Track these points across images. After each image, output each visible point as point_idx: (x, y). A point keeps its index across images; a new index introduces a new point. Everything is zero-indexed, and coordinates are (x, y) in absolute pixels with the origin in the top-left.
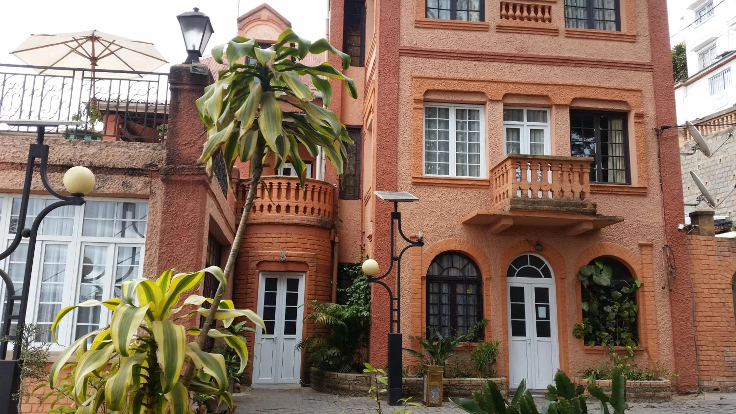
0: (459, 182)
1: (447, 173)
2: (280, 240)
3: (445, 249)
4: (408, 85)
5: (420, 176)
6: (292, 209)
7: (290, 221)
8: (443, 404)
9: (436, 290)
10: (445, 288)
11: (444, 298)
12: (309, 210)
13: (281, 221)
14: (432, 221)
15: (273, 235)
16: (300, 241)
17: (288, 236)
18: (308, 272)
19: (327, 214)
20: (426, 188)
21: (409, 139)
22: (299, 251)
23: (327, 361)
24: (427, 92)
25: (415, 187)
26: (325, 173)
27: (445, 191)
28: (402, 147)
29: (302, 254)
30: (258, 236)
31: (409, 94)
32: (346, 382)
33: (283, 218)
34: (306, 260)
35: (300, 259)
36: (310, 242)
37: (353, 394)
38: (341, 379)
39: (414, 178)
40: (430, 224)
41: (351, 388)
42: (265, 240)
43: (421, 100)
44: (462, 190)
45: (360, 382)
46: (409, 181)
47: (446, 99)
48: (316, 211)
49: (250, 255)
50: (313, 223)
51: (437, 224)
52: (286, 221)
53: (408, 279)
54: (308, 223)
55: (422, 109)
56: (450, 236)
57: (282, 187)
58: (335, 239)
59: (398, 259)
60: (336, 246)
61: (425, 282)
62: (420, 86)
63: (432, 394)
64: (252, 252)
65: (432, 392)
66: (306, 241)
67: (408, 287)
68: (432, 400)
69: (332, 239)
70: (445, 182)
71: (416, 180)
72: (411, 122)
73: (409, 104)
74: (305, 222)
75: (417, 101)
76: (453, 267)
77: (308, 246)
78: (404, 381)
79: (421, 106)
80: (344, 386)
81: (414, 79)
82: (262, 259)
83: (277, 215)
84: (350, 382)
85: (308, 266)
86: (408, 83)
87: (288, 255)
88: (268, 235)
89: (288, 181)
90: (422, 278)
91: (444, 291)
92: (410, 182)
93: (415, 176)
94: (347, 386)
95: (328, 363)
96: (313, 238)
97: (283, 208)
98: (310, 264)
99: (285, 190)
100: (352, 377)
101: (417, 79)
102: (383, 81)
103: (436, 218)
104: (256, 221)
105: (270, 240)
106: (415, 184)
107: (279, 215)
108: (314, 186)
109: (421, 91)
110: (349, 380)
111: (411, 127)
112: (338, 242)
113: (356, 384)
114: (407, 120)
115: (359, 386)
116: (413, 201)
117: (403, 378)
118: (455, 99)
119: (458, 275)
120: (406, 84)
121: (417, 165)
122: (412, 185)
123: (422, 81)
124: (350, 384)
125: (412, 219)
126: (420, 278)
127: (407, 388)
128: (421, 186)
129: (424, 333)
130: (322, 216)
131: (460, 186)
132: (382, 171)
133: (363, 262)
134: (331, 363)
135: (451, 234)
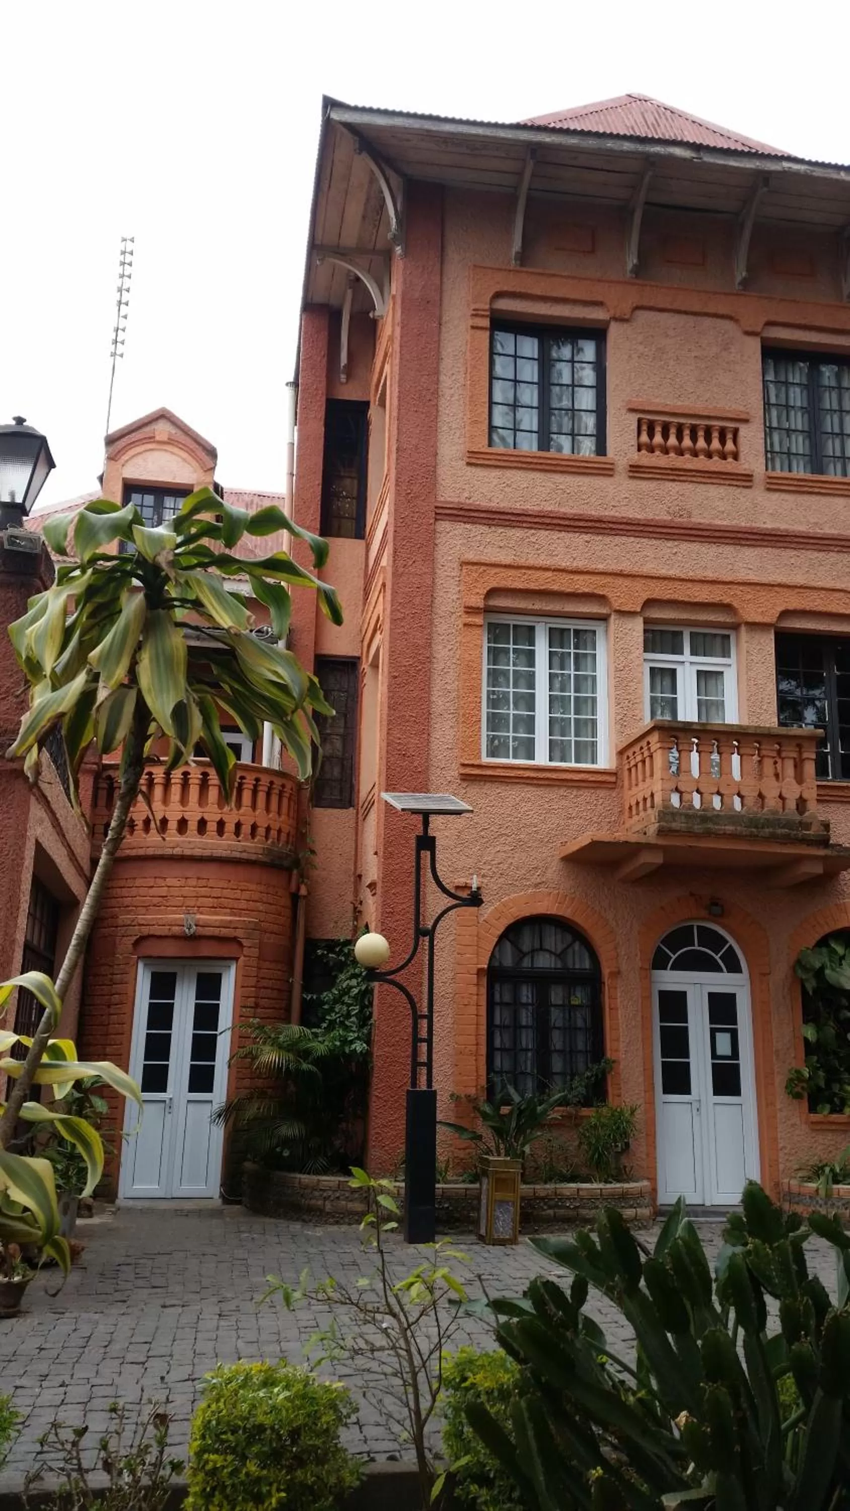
0: (555, 776)
1: (531, 755)
2: (186, 891)
3: (527, 912)
4: (453, 577)
5: (476, 762)
6: (212, 827)
7: (207, 853)
8: (519, 1239)
9: (507, 998)
10: (526, 994)
11: (524, 1015)
12: (246, 829)
13: (188, 852)
14: (499, 855)
15: (170, 881)
16: (226, 893)
17: (204, 882)
18: (242, 958)
19: (283, 836)
20: (488, 785)
21: (454, 686)
22: (225, 914)
23: (278, 1150)
24: (492, 593)
25: (465, 784)
26: (281, 754)
27: (529, 792)
28: (440, 702)
29: (231, 921)
30: (138, 882)
31: (455, 597)
32: (317, 1194)
33: (192, 846)
34: (239, 933)
35: (224, 932)
36: (246, 895)
37: (332, 1220)
38: (306, 1187)
39: (463, 765)
40: (497, 861)
41: (328, 1207)
42: (152, 892)
43: (478, 608)
44: (562, 792)
45: (347, 1194)
46: (454, 772)
47: (530, 607)
48: (261, 831)
49: (120, 922)
50: (254, 857)
51: (510, 860)
52: (197, 852)
53: (450, 975)
54: (244, 856)
55: (481, 626)
56: (536, 885)
57: (191, 781)
58: (298, 889)
59: (431, 933)
60: (302, 904)
61: (484, 981)
62: (477, 581)
63: (498, 1218)
64: (124, 918)
65: (498, 1213)
66: (238, 894)
67: (449, 991)
68: (497, 1231)
69: (293, 889)
70: (527, 774)
71: (467, 771)
72: (459, 652)
73: (454, 616)
74: (237, 855)
75: (470, 610)
76: (541, 949)
77: (243, 905)
78: (438, 1192)
79: (478, 620)
80: (313, 1202)
81: (465, 567)
82: (145, 931)
83: (179, 838)
84: (325, 1194)
85: (241, 945)
86: (453, 574)
87: (201, 923)
88: (160, 882)
89: (202, 769)
90: (480, 972)
91: (524, 1000)
92: (456, 774)
93: (466, 762)
94: (320, 1203)
95: (282, 1152)
96: (253, 887)
97: (193, 826)
98: (245, 943)
99: (197, 787)
100: (331, 1184)
101: (470, 567)
102: (401, 570)
103: (507, 848)
104: (133, 853)
105: (163, 891)
106: (465, 778)
107: (182, 839)
108: (257, 780)
109: (478, 591)
110: (324, 1191)
111: (458, 662)
112: (305, 897)
113: (338, 1198)
114: (450, 647)
115: (344, 1203)
116: (460, 814)
117: (437, 1186)
118: (548, 608)
119: (553, 966)
120: (448, 576)
121: (471, 740)
122: (459, 781)
123: (481, 570)
124: (325, 1199)
125: (458, 850)
126: (475, 972)
127: (446, 1205)
128: (477, 783)
129: (483, 1087)
130: (273, 842)
131: (558, 783)
132: (399, 750)
133: (358, 939)
134: (286, 1153)
135: (538, 881)
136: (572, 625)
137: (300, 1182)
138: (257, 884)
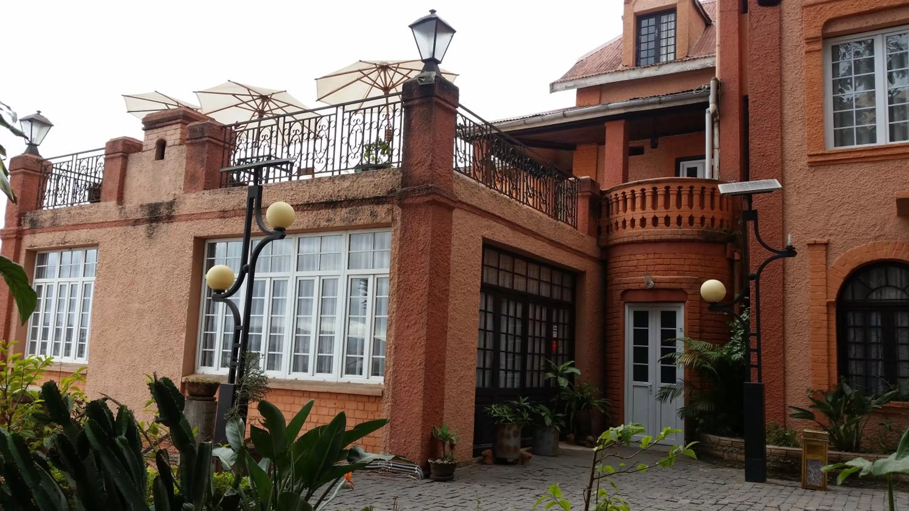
0: (888, 152)
1: (874, 140)
2: (648, 262)
3: (868, 258)
4: (797, 20)
5: (820, 152)
6: (661, 221)
7: (658, 237)
9: (859, 323)
10: (876, 319)
11: (874, 333)
12: (685, 220)
13: (646, 238)
14: (844, 218)
15: (639, 257)
16: (673, 261)
17: (657, 256)
18: (688, 302)
19: (725, 223)
20: (832, 167)
21: (801, 99)
22: (674, 275)
23: (697, 419)
24: (828, 23)
25: (813, 169)
26: (719, 167)
27: (866, 168)
28: (789, 113)
29: (677, 279)
30: (622, 258)
31: (798, 34)
32: (719, 448)
33: (649, 234)
34: (683, 286)
35: (673, 285)
36: (688, 262)
37: (729, 465)
38: (714, 443)
39: (810, 156)
40: (841, 222)
41: (726, 457)
42: (630, 263)
43: (817, 38)
44: (897, 163)
45: (737, 450)
46: (804, 161)
47: (864, 25)
48: (697, 220)
49: (614, 282)
50: (691, 237)
51: (852, 221)
52: (652, 237)
53: (806, 307)
54: (684, 237)
55: (820, 50)
56: (876, 238)
57: (646, 194)
58: (734, 256)
59: (756, 278)
60: (737, 266)
61: (833, 311)
62: (815, 17)
63: (810, 471)
64: (616, 280)
65: (810, 468)
66: (682, 262)
67: (806, 318)
68: (810, 480)
69: (728, 255)
70: (864, 154)
71: (813, 159)
72: (804, 73)
73: (799, 48)
74: (679, 237)
75: (810, 41)
76: (887, 285)
77: (686, 268)
79: (817, 46)
80: (717, 453)
81: (805, 10)
82: (626, 287)
83: (641, 230)
84: (724, 449)
85: (687, 294)
86: (796, 17)
87: (657, 281)
88: (633, 257)
89: (653, 186)
90: (828, 304)
91: (874, 323)
92: (805, 163)
93: (812, 153)
94: (721, 453)
95: (698, 421)
96: (693, 256)
97: (649, 221)
98: (689, 292)
99: (650, 197)
100: (726, 442)
101: (808, 9)
102: (755, 25)
103: (849, 212)
104: (621, 240)
105: (635, 263)
106: (812, 165)
107: (644, 230)
108: (692, 187)
109: (816, 24)
110: (724, 446)
111: (804, 81)
113: (732, 451)
114: (796, 72)
115: (735, 455)
116: (772, 191)
118: (880, 22)
119: (899, 298)
120: (792, 20)
121: (814, 137)
122: (807, 168)
123: (818, 8)
124: (724, 451)
125: (809, 218)
126: (825, 304)
127: (789, 461)
128: (823, 167)
129: (835, 385)
130: (708, 227)
131: (892, 157)
132: (759, 152)
134: (701, 421)
135: (877, 234)
137: (710, 440)
138: (696, 254)
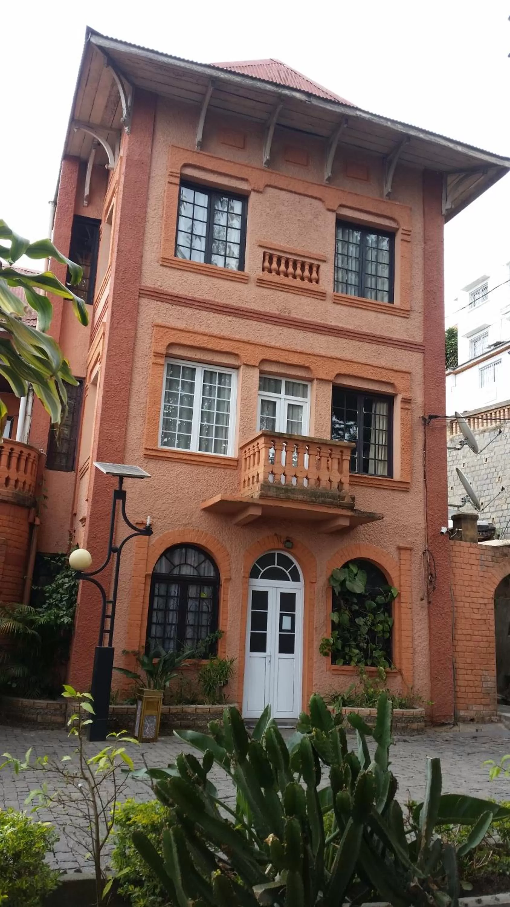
0: (201, 459)
1: (187, 446)
3: (178, 541)
4: (148, 334)
5: (155, 448)
8: (159, 739)
9: (163, 592)
10: (174, 590)
11: (172, 603)
12: (2, 480)
14: (165, 505)
19: (27, 487)
20: (160, 462)
21: (144, 400)
23: (9, 683)
24: (171, 345)
25: (147, 460)
26: (29, 433)
27: (185, 468)
28: (135, 409)
31: (148, 346)
32: (33, 711)
37: (41, 727)
38: (26, 707)
39: (146, 449)
40: (163, 509)
41: (39, 719)
43: (162, 354)
44: (205, 469)
45: (52, 711)
46: (141, 452)
47: (194, 356)
48: (12, 482)
50: (6, 499)
51: (171, 509)
53: (128, 577)
54: (1, 497)
55: (163, 365)
56: (185, 525)
58: (34, 520)
59: (118, 551)
60: (36, 530)
61: (149, 582)
62: (162, 337)
63: (146, 726)
65: (146, 723)
67: (127, 587)
68: (146, 734)
69: (31, 520)
70: (185, 457)
71: (149, 452)
72: (148, 380)
73: (147, 357)
75: (157, 355)
76: (186, 564)
78: (110, 710)
79: (161, 361)
80: (30, 716)
81: (155, 328)
84: (38, 711)
86: (148, 332)
90: (147, 576)
91: (172, 594)
92: (142, 454)
93: (148, 447)
94: (34, 716)
95: (11, 685)
96: (5, 518)
100: (42, 705)
101: (158, 328)
102: (116, 325)
103: (169, 501)
106: (147, 457)
108: (12, 449)
109: (163, 343)
110: (37, 709)
111: (148, 386)
112: (38, 525)
113: (46, 713)
114: (143, 376)
115: (50, 716)
116: (143, 478)
117: (110, 706)
118: (204, 359)
119: (192, 574)
120: (144, 332)
121: (152, 434)
122: (143, 459)
123: (165, 331)
124: (38, 714)
125: (139, 501)
126: (144, 576)
127: (114, 719)
128: (154, 460)
129: (143, 646)
130: (20, 490)
131: (203, 464)
132: (107, 437)
133: (71, 553)
134: (14, 685)
135: (187, 522)
136: (218, 370)
137: (22, 704)
138: (7, 515)
